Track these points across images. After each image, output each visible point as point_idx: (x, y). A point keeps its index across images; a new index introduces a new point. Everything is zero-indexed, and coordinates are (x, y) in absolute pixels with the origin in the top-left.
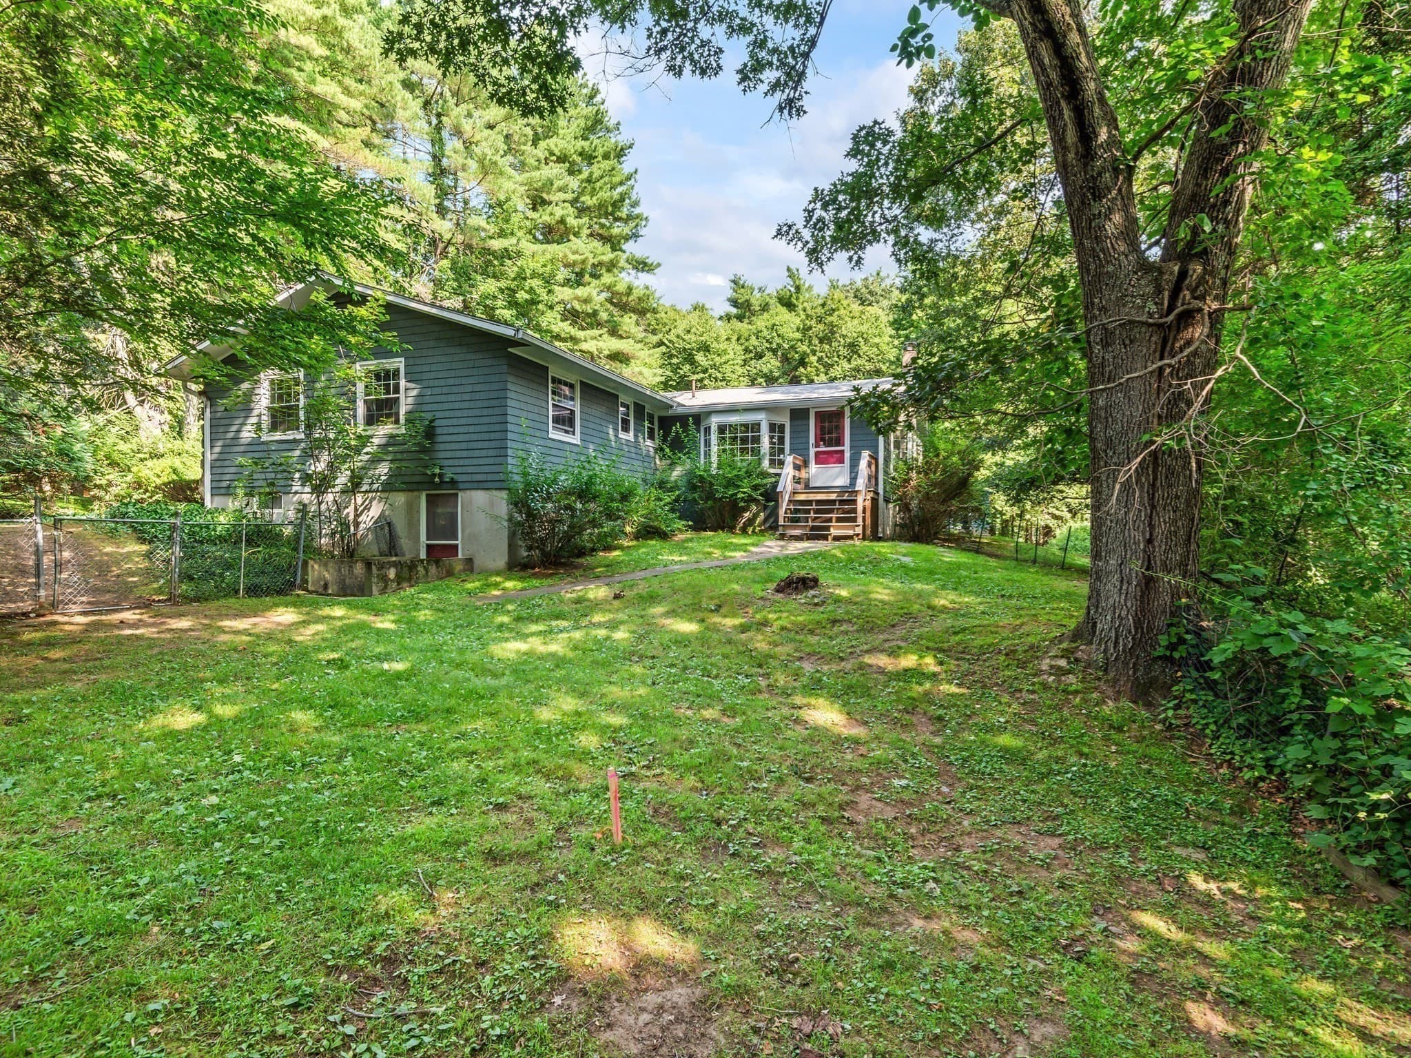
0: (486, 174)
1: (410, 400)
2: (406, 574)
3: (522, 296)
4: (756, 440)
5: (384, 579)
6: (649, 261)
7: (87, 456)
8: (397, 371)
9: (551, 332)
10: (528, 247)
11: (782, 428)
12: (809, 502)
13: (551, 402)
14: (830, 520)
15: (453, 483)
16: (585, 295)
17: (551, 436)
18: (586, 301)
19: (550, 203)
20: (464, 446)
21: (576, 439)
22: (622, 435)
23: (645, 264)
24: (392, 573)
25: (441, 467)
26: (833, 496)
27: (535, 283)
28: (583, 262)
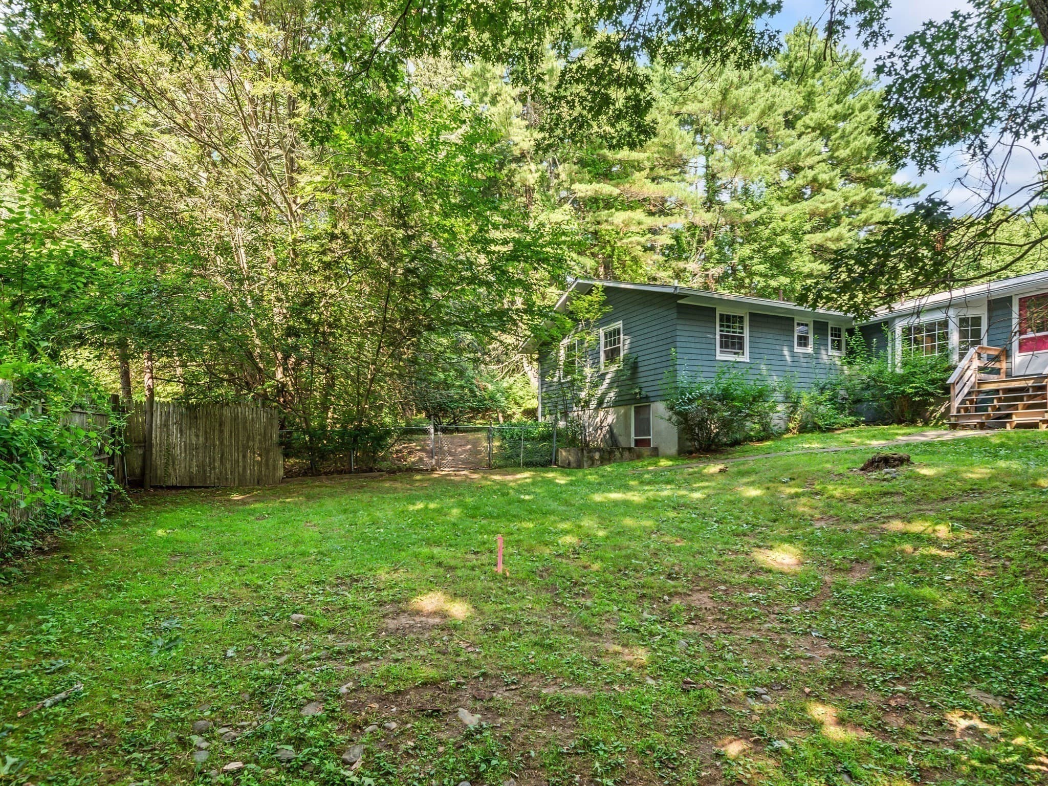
0: (739, 167)
1: (626, 347)
2: (606, 456)
3: (774, 250)
4: (945, 336)
5: (592, 459)
6: (911, 186)
7: (503, 399)
8: (619, 330)
9: (801, 273)
10: (780, 209)
11: (977, 321)
12: (997, 391)
13: (718, 333)
14: (1016, 407)
15: (647, 397)
16: (836, 235)
17: (718, 358)
18: (839, 239)
19: (803, 169)
20: (652, 372)
21: (746, 358)
22: (798, 349)
23: (907, 190)
24: (597, 456)
25: (641, 388)
26: (1030, 383)
27: (786, 238)
28: (835, 207)
